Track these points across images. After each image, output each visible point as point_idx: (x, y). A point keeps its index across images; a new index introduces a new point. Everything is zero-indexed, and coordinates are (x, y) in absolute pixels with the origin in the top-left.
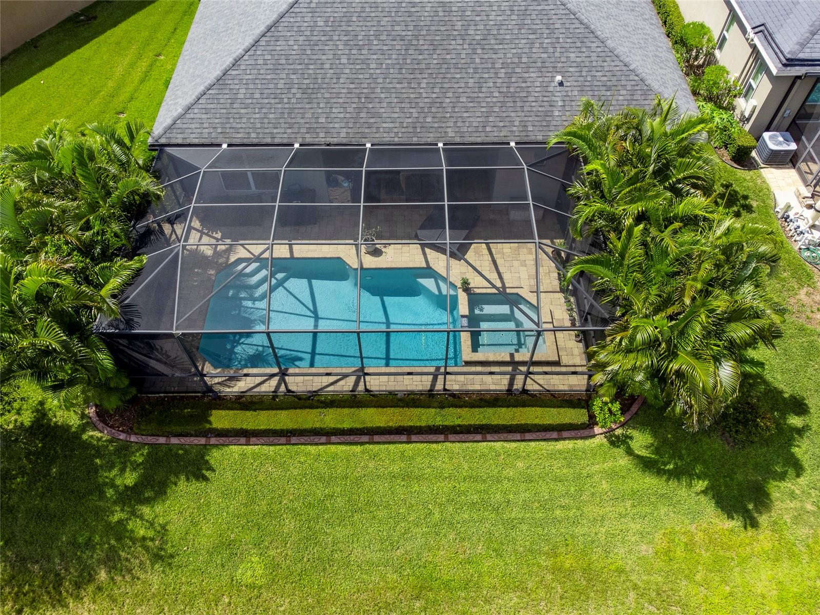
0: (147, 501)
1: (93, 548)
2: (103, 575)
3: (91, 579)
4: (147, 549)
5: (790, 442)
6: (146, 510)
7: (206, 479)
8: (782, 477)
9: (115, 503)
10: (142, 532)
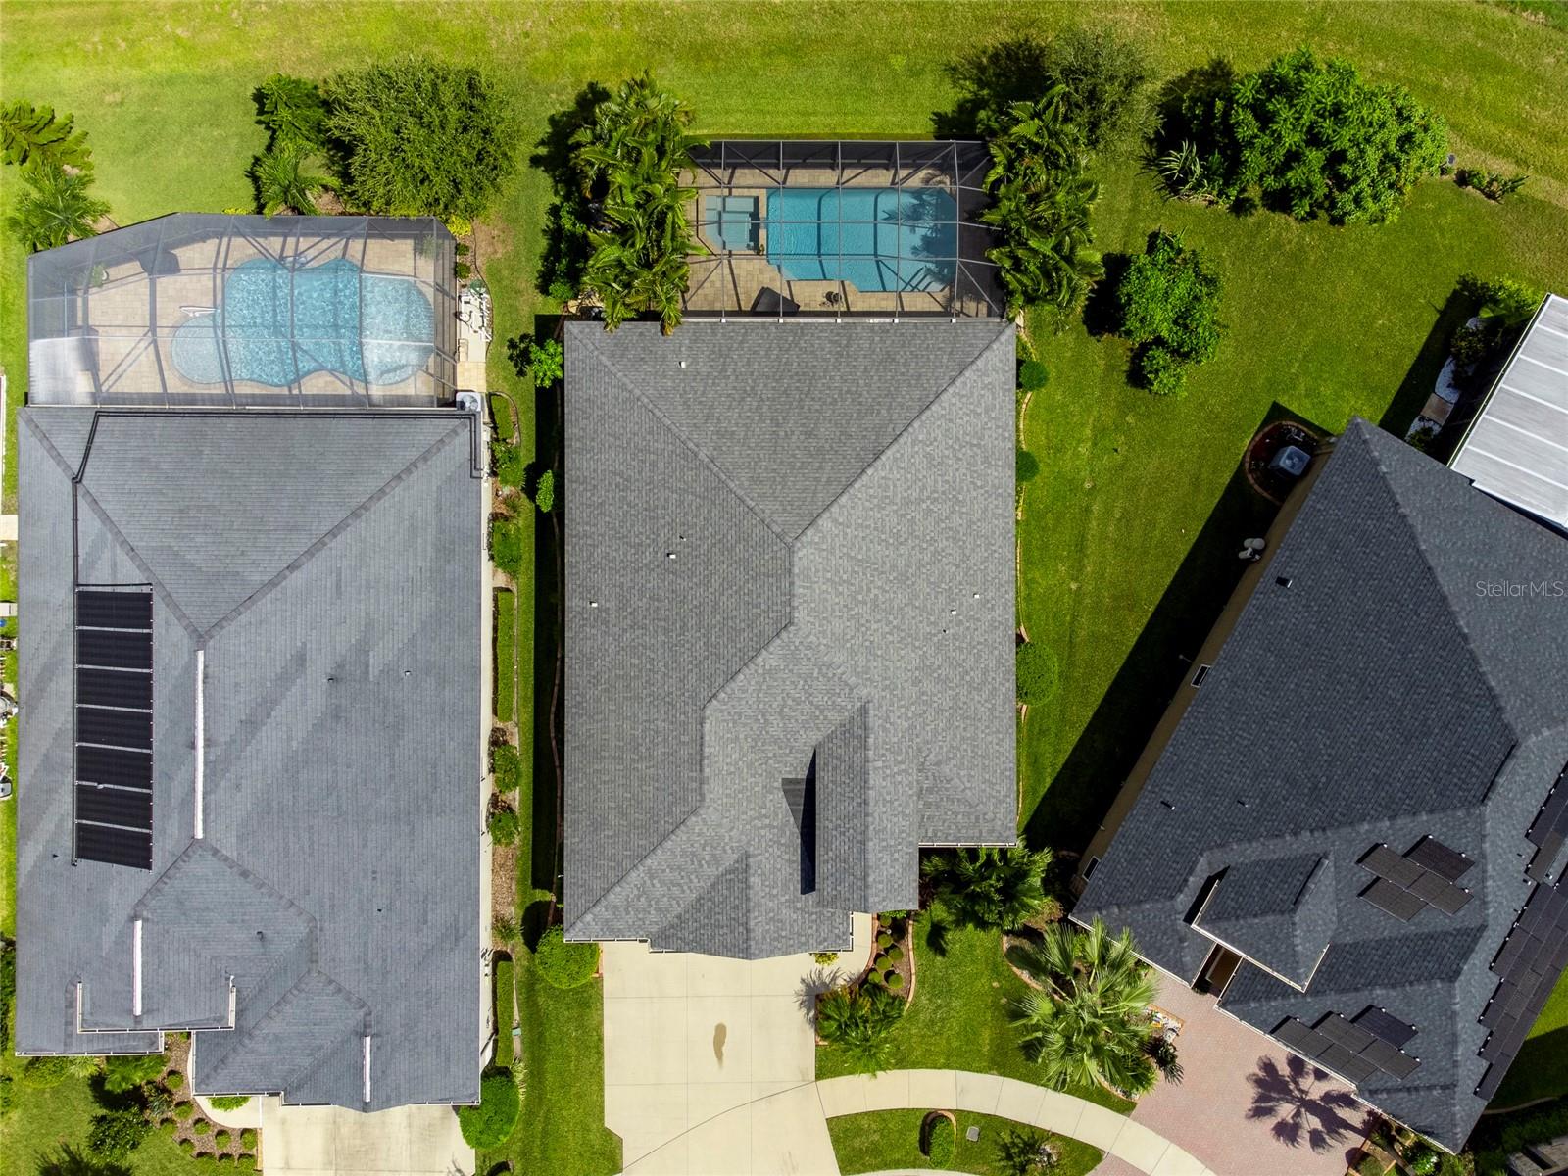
0: (968, 101)
1: (994, 75)
2: (985, 60)
3: (990, 57)
4: (962, 73)
5: (552, 136)
6: (969, 96)
7: (935, 113)
8: (564, 114)
9: (989, 100)
10: (968, 83)
